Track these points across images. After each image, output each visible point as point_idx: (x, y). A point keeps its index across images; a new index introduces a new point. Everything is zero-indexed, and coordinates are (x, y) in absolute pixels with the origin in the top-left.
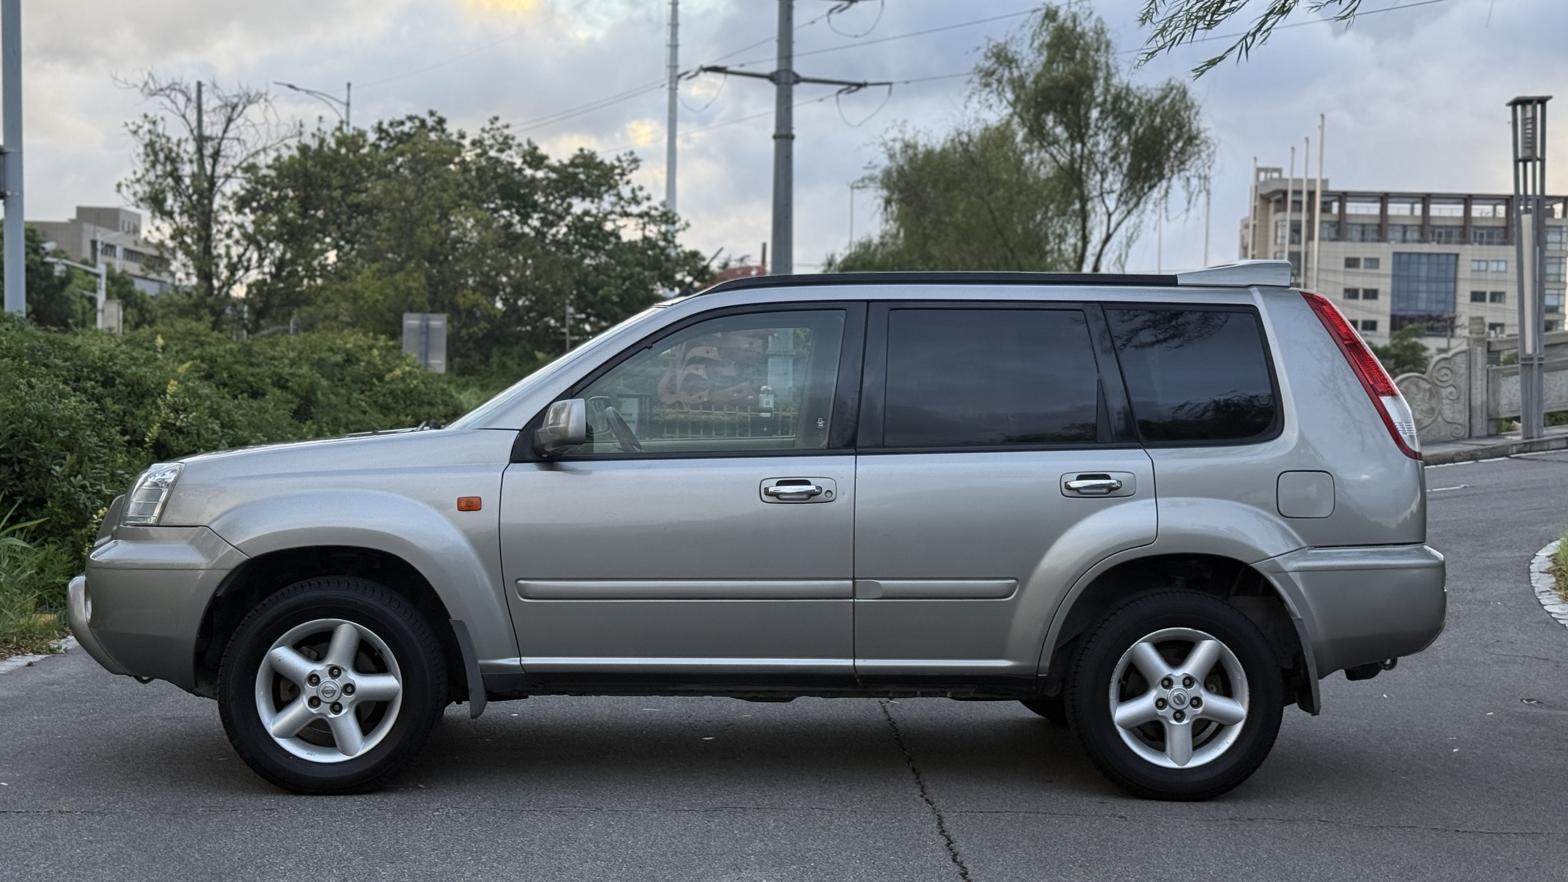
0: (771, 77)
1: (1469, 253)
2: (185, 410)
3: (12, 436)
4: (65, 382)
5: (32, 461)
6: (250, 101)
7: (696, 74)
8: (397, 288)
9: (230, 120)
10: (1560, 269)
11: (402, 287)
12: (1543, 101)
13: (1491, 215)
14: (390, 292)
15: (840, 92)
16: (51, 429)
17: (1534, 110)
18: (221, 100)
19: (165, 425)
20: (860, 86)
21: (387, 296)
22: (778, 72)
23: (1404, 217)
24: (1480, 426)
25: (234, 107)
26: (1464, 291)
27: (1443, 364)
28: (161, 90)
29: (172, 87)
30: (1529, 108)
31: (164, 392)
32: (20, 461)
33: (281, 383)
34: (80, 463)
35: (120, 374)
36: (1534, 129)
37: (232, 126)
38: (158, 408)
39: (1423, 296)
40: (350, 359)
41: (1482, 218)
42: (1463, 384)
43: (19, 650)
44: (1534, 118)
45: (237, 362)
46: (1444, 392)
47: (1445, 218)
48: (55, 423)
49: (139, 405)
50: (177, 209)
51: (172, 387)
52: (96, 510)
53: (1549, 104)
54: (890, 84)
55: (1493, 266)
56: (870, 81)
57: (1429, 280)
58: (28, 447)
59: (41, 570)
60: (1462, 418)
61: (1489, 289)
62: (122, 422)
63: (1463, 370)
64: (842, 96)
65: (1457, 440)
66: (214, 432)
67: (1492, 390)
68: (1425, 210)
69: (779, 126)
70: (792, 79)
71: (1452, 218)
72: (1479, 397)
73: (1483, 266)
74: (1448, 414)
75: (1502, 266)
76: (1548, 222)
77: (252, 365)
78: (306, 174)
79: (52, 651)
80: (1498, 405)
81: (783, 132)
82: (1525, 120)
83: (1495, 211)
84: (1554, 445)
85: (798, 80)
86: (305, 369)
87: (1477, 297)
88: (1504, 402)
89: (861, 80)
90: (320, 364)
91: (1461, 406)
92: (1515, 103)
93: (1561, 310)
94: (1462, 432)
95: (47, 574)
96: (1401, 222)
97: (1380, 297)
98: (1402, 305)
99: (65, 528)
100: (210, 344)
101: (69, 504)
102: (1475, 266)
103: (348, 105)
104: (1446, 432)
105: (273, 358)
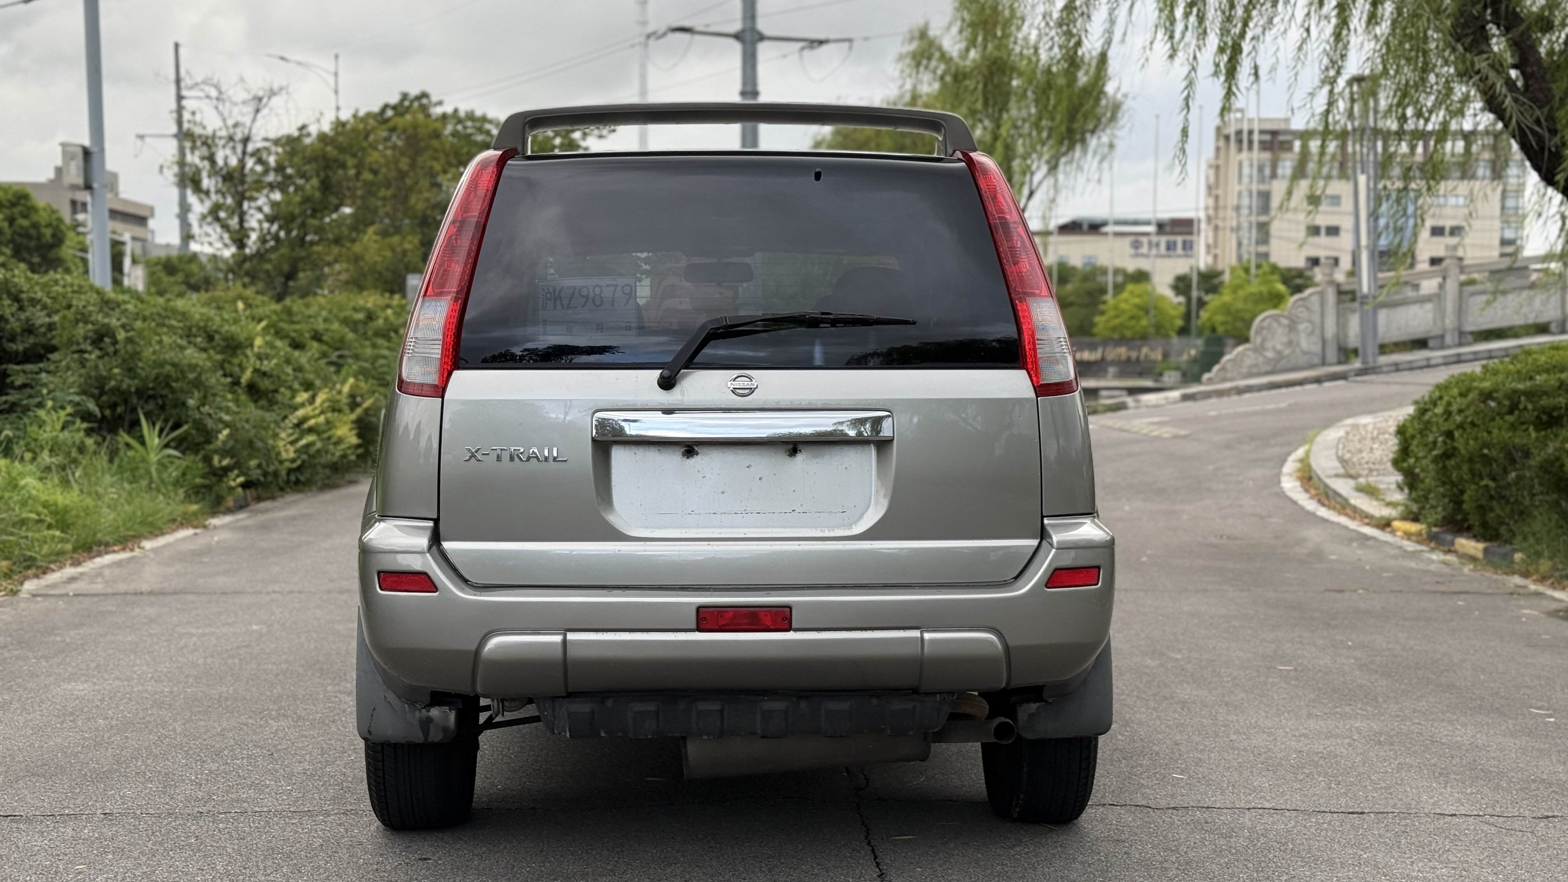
0: (737, 36)
2: (267, 358)
3: (156, 378)
4: (181, 337)
5: (170, 396)
6: (272, 93)
7: (664, 34)
8: (393, 250)
9: (257, 111)
10: (1517, 202)
11: (399, 250)
14: (389, 254)
15: (803, 48)
16: (182, 372)
18: (248, 91)
19: (256, 371)
20: (821, 42)
21: (384, 257)
22: (743, 31)
24: (1332, 354)
25: (260, 99)
26: (1426, 226)
27: (1301, 303)
28: (196, 84)
29: (206, 82)
31: (251, 346)
32: (162, 396)
33: (317, 337)
34: (205, 397)
35: (216, 332)
37: (260, 116)
38: (247, 357)
40: (370, 317)
42: (1316, 318)
43: (182, 525)
45: (281, 320)
46: (1301, 327)
48: (186, 368)
49: (234, 354)
50: (213, 189)
51: (258, 342)
52: (220, 432)
54: (850, 40)
55: (1452, 201)
56: (832, 36)
58: (168, 385)
59: (184, 474)
60: (1317, 348)
61: (1448, 224)
62: (223, 368)
63: (1316, 307)
64: (806, 53)
65: (1312, 366)
66: (288, 375)
67: (1342, 324)
69: (744, 83)
70: (757, 37)
72: (1331, 329)
73: (1442, 201)
74: (1305, 344)
75: (1461, 201)
77: (293, 322)
78: (325, 157)
79: (205, 527)
80: (1346, 336)
81: (749, 88)
84: (1385, 369)
85: (762, 38)
86: (336, 326)
87: (1437, 232)
88: (1351, 335)
89: (822, 36)
90: (345, 321)
91: (1316, 338)
92: (1352, 81)
93: (1520, 240)
94: (1316, 360)
95: (189, 477)
97: (1343, 234)
99: (198, 444)
100: (257, 306)
101: (199, 426)
102: (1434, 201)
103: (336, 74)
104: (1303, 360)
105: (309, 317)
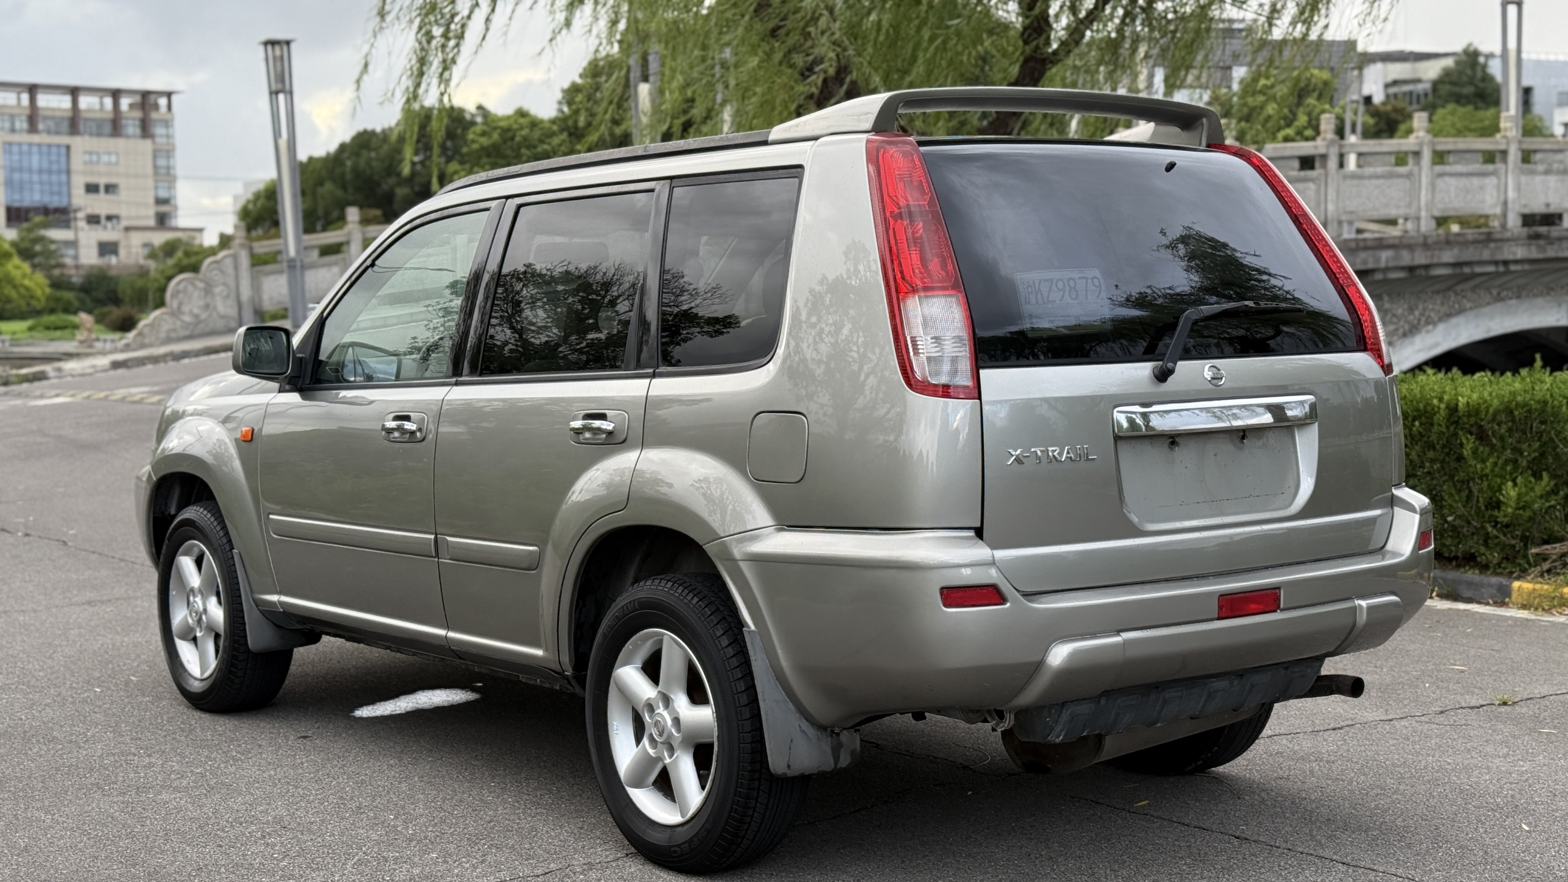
1: (79, 144)
10: (168, 162)
12: (288, 43)
13: (97, 107)
17: (282, 50)
23: (11, 107)
24: (248, 317)
26: (78, 183)
30: (277, 48)
36: (283, 66)
39: (37, 187)
41: (89, 110)
44: (282, 57)
46: (217, 290)
47: (53, 109)
53: (293, 46)
55: (105, 158)
57: (40, 172)
60: (233, 312)
61: (102, 181)
67: (256, 287)
68: (33, 100)
71: (60, 110)
73: (95, 158)
74: (221, 308)
75: (113, 158)
76: (154, 115)
82: (274, 58)
83: (102, 104)
87: (92, 188)
88: (266, 297)
92: (266, 43)
93: (173, 202)
96: (8, 111)
98: (16, 196)
102: (87, 157)
104: (220, 324)
